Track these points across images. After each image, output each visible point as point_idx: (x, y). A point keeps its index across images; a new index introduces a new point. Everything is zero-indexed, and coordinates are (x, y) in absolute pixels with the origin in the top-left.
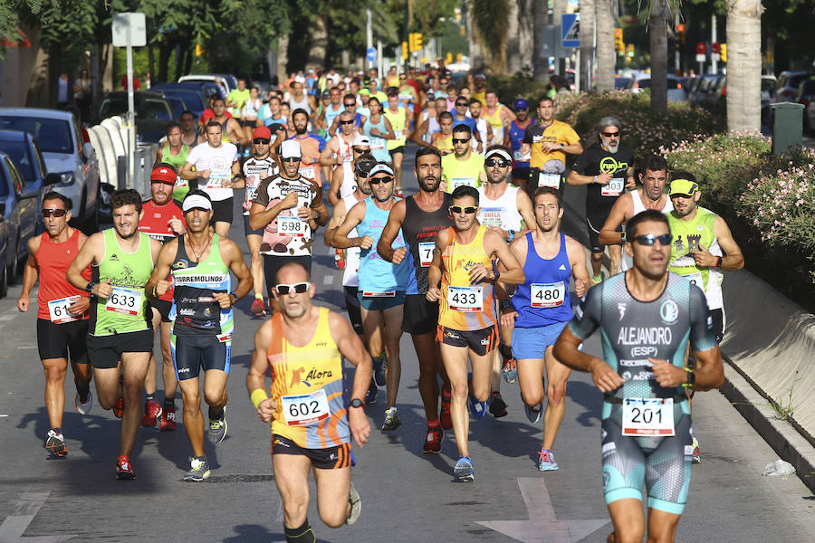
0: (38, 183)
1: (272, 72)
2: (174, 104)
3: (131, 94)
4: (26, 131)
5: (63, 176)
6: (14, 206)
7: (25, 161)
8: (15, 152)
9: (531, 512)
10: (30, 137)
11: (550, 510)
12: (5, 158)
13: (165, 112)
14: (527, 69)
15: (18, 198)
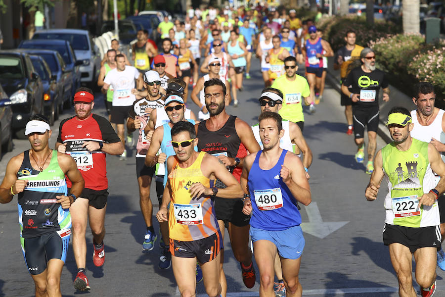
0: (73, 65)
1: (184, 9)
2: (137, 26)
3: (116, 21)
4: (66, 40)
5: (84, 62)
6: (61, 76)
7: (66, 54)
8: (62, 50)
9: (310, 218)
10: (68, 43)
11: (320, 217)
12: (57, 54)
13: (133, 30)
14: (306, 5)
15: (63, 73)
